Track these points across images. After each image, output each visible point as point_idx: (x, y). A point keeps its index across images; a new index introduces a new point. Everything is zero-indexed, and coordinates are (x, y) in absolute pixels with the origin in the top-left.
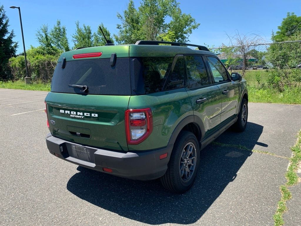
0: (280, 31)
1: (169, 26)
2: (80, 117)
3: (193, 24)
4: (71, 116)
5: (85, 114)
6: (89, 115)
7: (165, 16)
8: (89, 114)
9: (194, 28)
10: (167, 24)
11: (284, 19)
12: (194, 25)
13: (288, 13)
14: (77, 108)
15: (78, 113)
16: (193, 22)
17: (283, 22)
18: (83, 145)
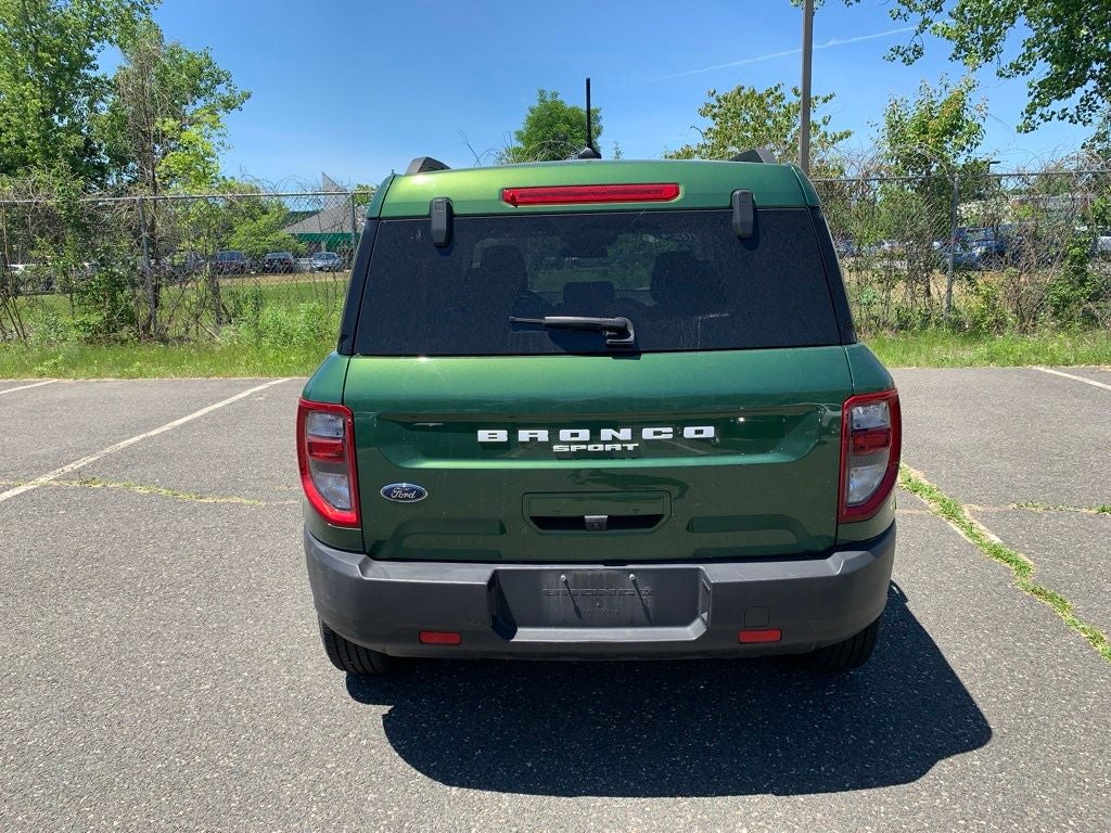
0: (520, 145)
1: (114, 86)
2: (618, 447)
3: (221, 89)
4: (556, 448)
5: (648, 433)
6: (671, 436)
7: (97, 45)
8: (670, 430)
9: (228, 105)
10: (110, 77)
11: (532, 111)
12: (227, 94)
13: (542, 92)
14: (595, 414)
15: (606, 434)
16: (224, 85)
17: (530, 118)
18: (605, 563)
